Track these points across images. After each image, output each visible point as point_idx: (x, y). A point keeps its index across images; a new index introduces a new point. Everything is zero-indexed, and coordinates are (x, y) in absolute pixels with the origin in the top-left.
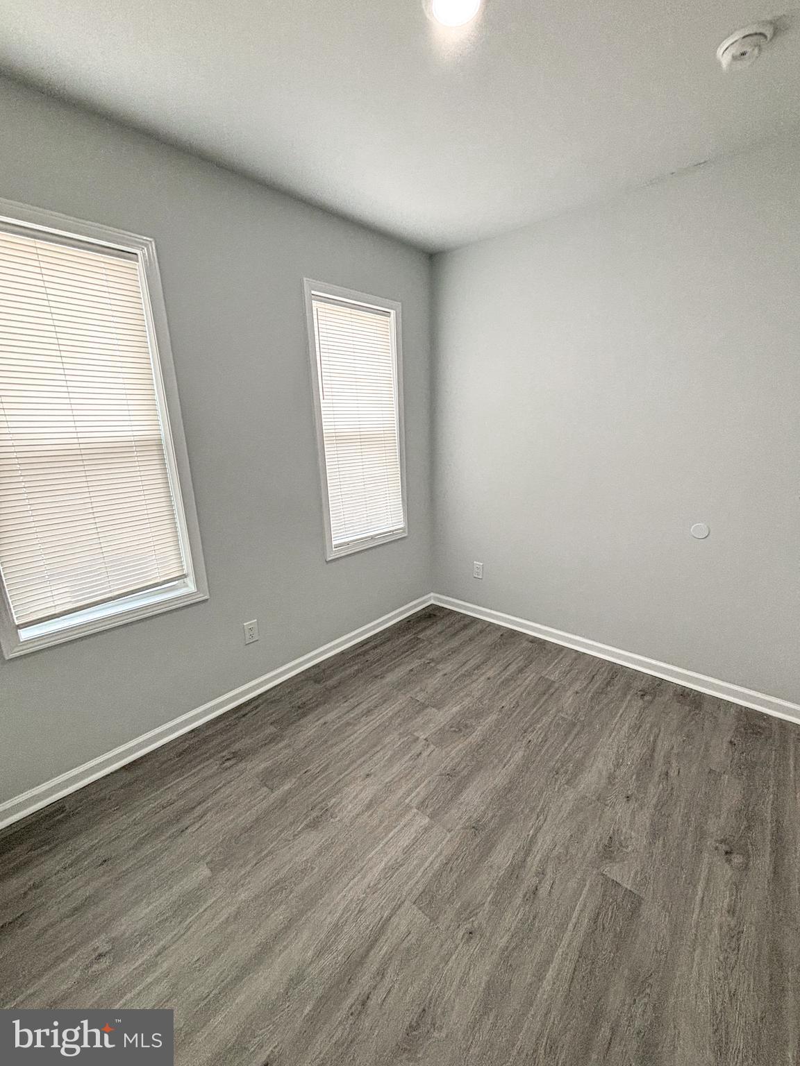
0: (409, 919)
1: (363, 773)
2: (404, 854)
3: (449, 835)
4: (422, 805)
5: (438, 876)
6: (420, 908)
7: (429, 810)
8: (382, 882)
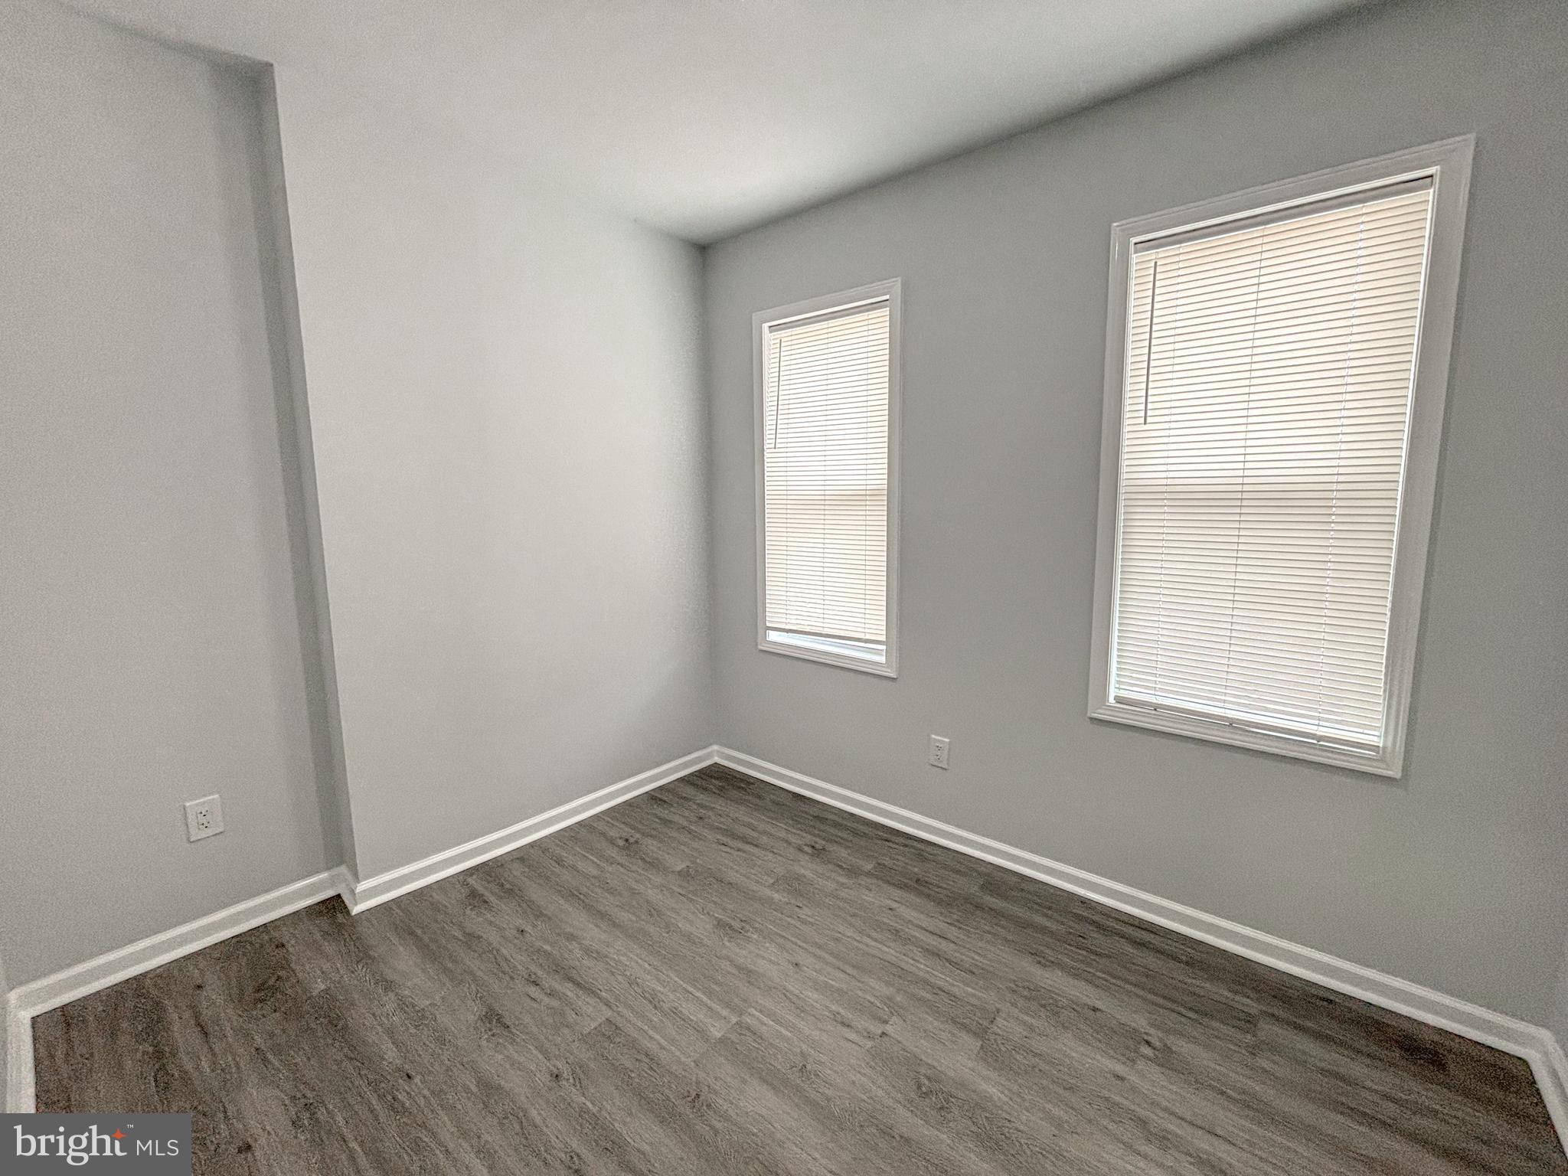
0: (592, 1014)
1: (799, 959)
2: (669, 1009)
3: (689, 1061)
4: (742, 1028)
5: (633, 1044)
6: (600, 1025)
7: (734, 1037)
8: (639, 991)
